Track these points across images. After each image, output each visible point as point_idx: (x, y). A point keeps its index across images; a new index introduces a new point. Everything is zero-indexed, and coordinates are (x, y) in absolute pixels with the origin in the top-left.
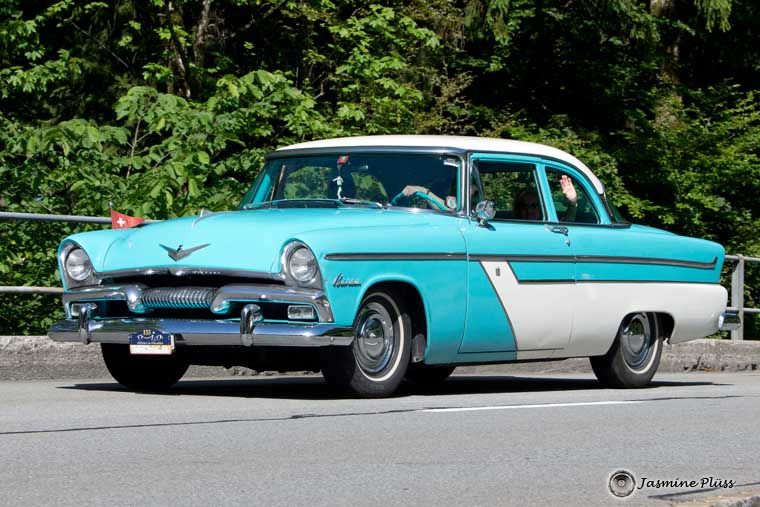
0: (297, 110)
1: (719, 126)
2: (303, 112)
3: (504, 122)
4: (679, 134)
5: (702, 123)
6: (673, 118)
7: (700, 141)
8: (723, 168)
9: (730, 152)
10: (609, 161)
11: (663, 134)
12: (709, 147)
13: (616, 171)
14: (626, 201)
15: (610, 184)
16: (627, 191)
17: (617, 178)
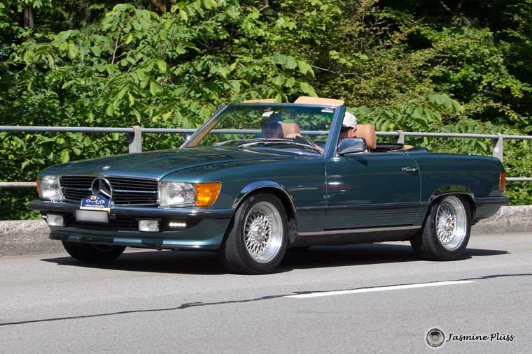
0: (245, 21)
2: (249, 23)
3: (410, 28)
10: (496, 53)
13: (501, 60)
14: (509, 84)
15: (497, 71)
16: (510, 76)
17: (502, 66)
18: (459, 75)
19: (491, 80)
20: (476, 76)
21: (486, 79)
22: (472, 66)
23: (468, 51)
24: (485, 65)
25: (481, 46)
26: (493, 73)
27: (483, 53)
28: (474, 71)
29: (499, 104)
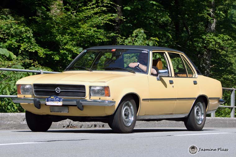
1: (79, 14)
4: (61, 18)
5: (72, 13)
6: (59, 11)
7: (71, 22)
8: (81, 34)
9: (85, 27)
10: (29, 31)
11: (54, 18)
12: (75, 24)
13: (32, 35)
14: (37, 49)
15: (29, 41)
16: (37, 45)
17: (33, 38)
18: (6, 44)
19: (26, 47)
20: (16, 44)
21: (23, 46)
22: (14, 39)
23: (12, 29)
24: (22, 38)
25: (19, 26)
26: (27, 43)
27: (21, 31)
28: (16, 41)
29: (32, 61)
